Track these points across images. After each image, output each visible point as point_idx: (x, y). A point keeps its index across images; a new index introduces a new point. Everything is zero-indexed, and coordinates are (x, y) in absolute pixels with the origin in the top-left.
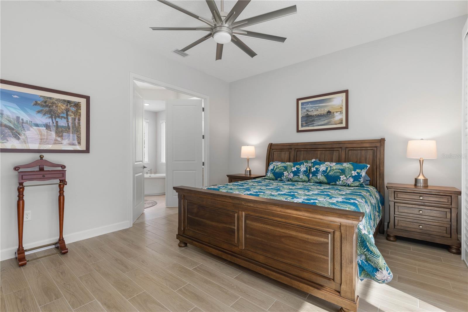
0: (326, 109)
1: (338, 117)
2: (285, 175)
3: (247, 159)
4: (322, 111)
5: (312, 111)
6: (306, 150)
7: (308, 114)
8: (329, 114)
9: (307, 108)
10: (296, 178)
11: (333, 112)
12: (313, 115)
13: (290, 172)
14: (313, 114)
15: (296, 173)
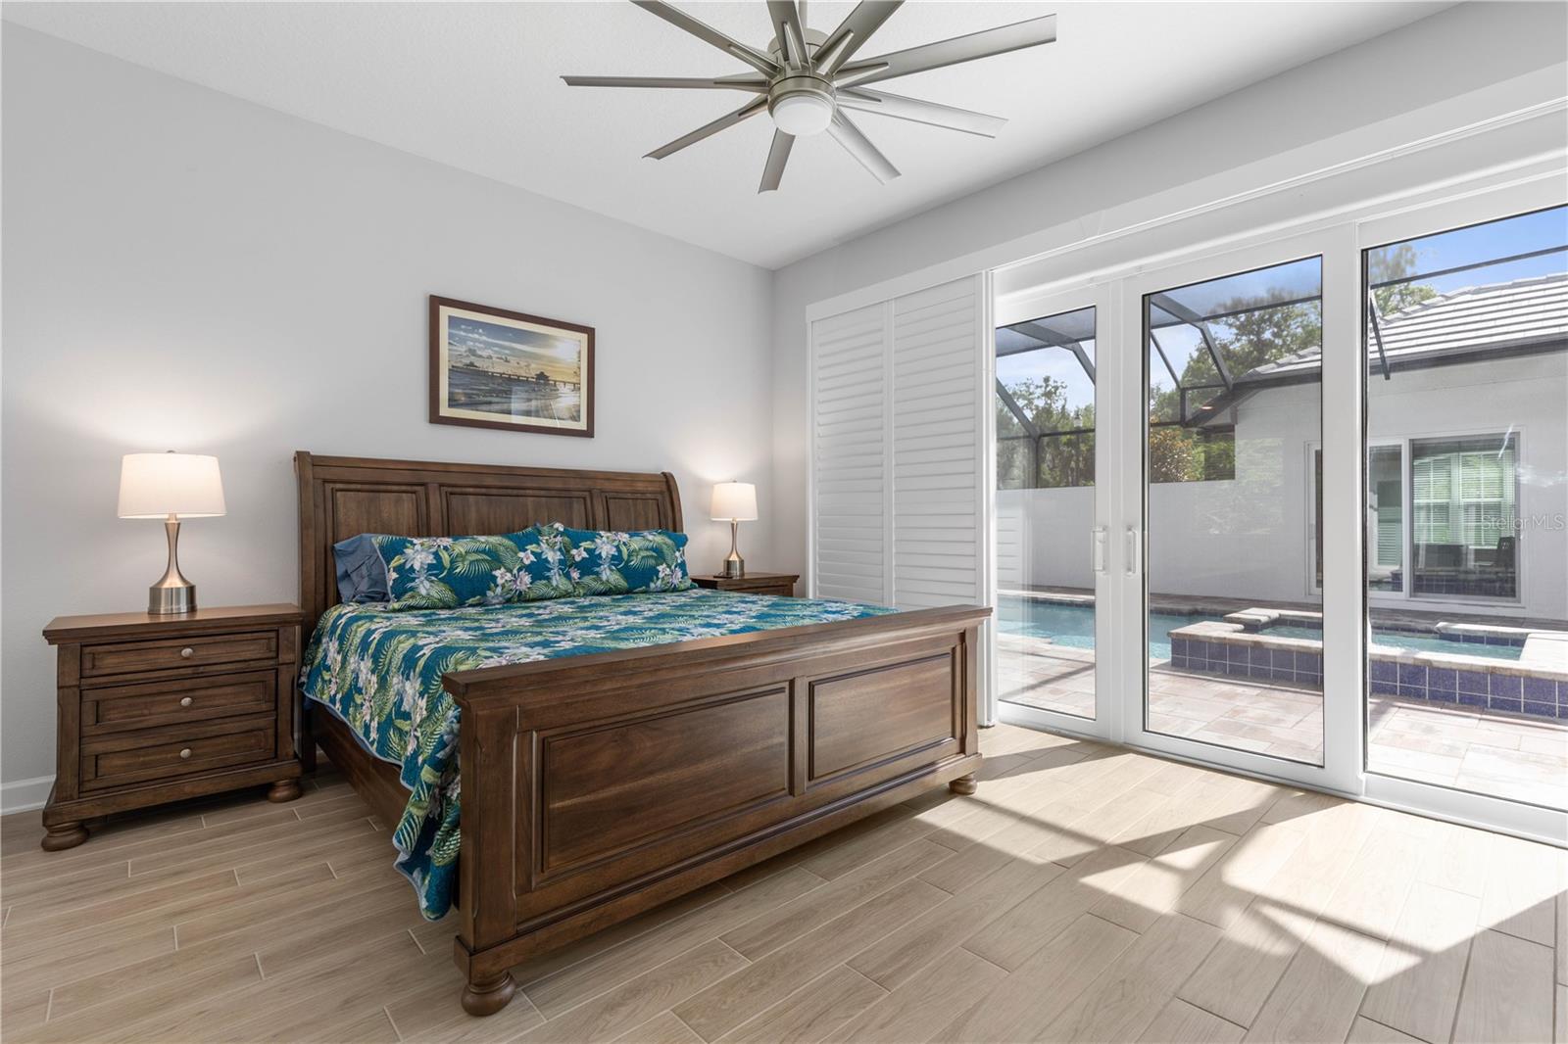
0: (533, 366)
1: (568, 400)
2: (500, 581)
3: (166, 525)
4: (521, 368)
5: (490, 357)
6: (483, 490)
7: (476, 364)
8: (542, 381)
9: (472, 343)
10: (541, 587)
11: (555, 381)
12: (493, 373)
13: (520, 570)
14: (491, 370)
15: (539, 569)
